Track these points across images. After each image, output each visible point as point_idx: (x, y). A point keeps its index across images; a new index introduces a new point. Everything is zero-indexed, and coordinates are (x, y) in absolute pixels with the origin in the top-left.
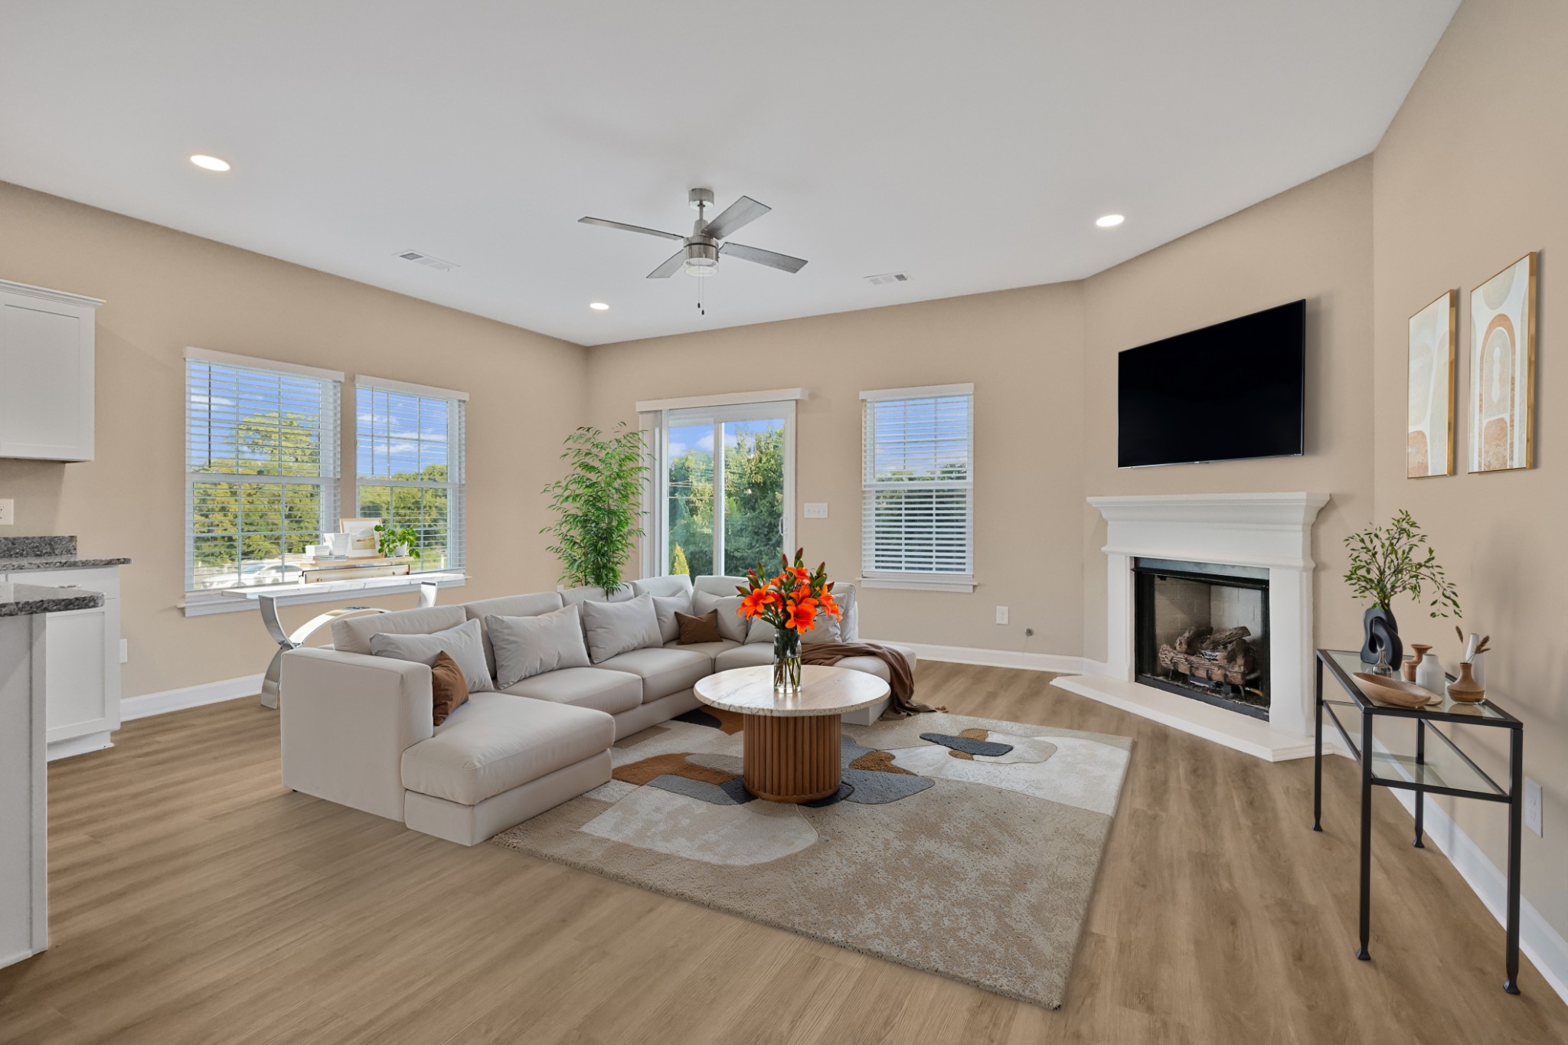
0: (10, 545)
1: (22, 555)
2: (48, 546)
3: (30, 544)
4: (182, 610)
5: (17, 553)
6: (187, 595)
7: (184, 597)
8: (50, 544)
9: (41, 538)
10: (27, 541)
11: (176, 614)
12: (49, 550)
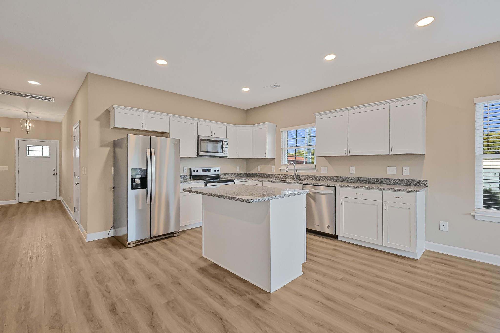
0: (407, 182)
1: (410, 185)
2: (418, 183)
3: (413, 182)
4: (474, 216)
5: (409, 184)
6: (476, 210)
7: (474, 210)
8: (419, 182)
9: (416, 180)
10: (412, 181)
11: (471, 218)
12: (418, 184)
